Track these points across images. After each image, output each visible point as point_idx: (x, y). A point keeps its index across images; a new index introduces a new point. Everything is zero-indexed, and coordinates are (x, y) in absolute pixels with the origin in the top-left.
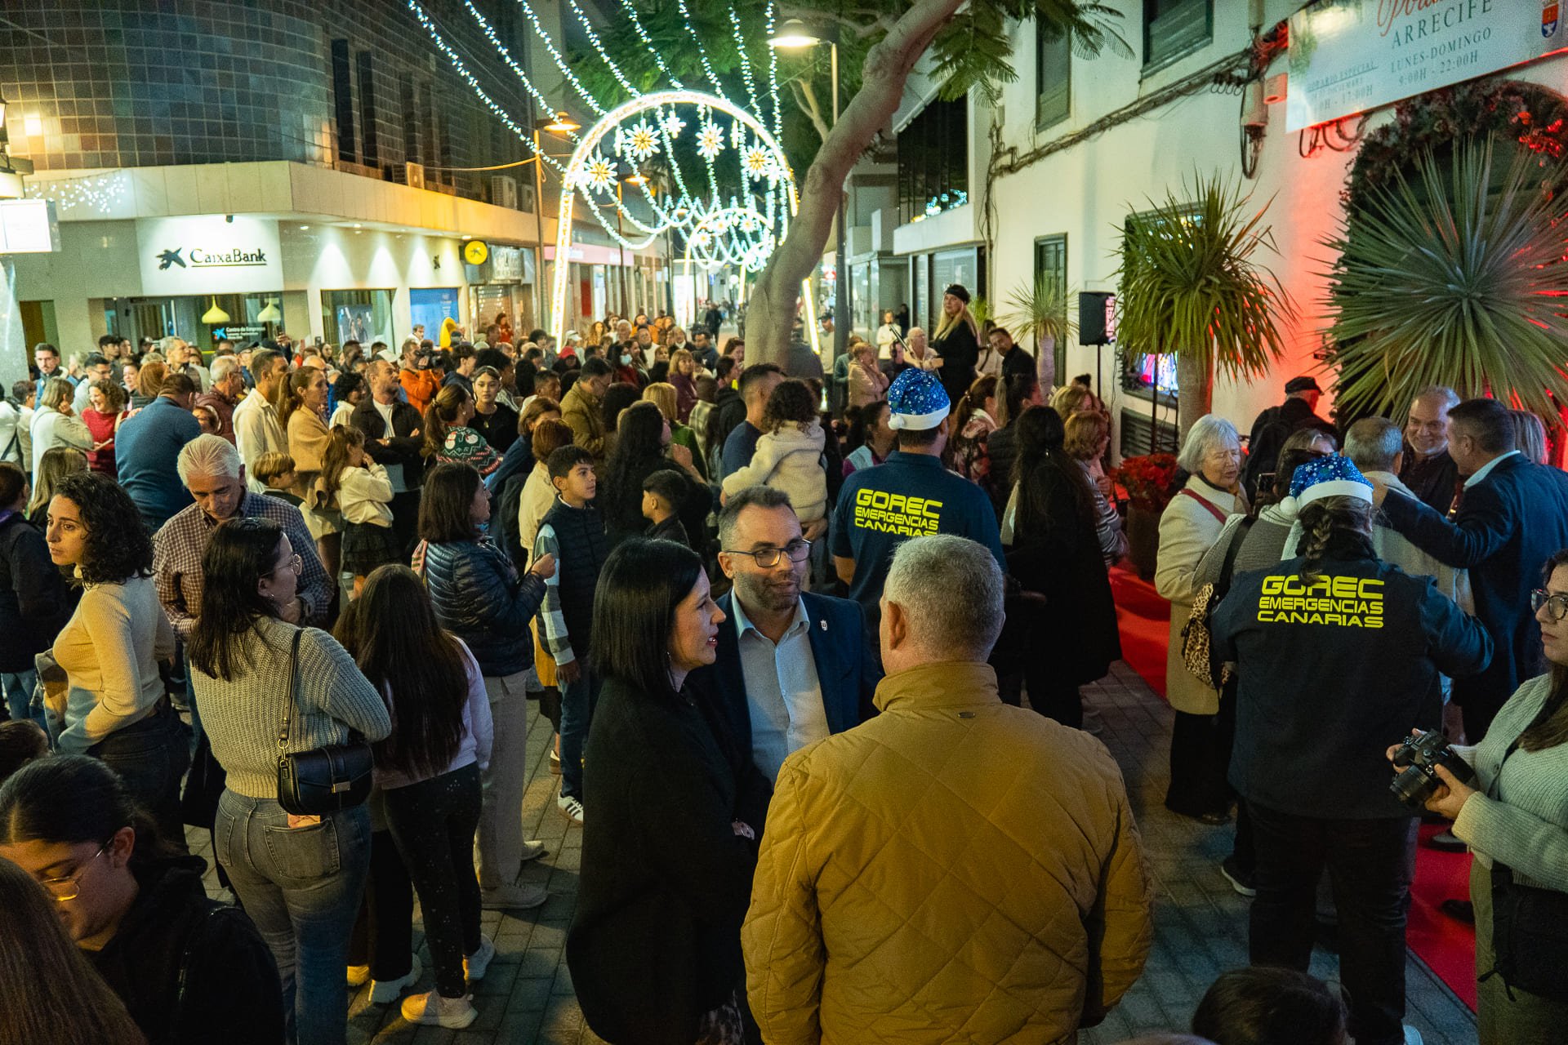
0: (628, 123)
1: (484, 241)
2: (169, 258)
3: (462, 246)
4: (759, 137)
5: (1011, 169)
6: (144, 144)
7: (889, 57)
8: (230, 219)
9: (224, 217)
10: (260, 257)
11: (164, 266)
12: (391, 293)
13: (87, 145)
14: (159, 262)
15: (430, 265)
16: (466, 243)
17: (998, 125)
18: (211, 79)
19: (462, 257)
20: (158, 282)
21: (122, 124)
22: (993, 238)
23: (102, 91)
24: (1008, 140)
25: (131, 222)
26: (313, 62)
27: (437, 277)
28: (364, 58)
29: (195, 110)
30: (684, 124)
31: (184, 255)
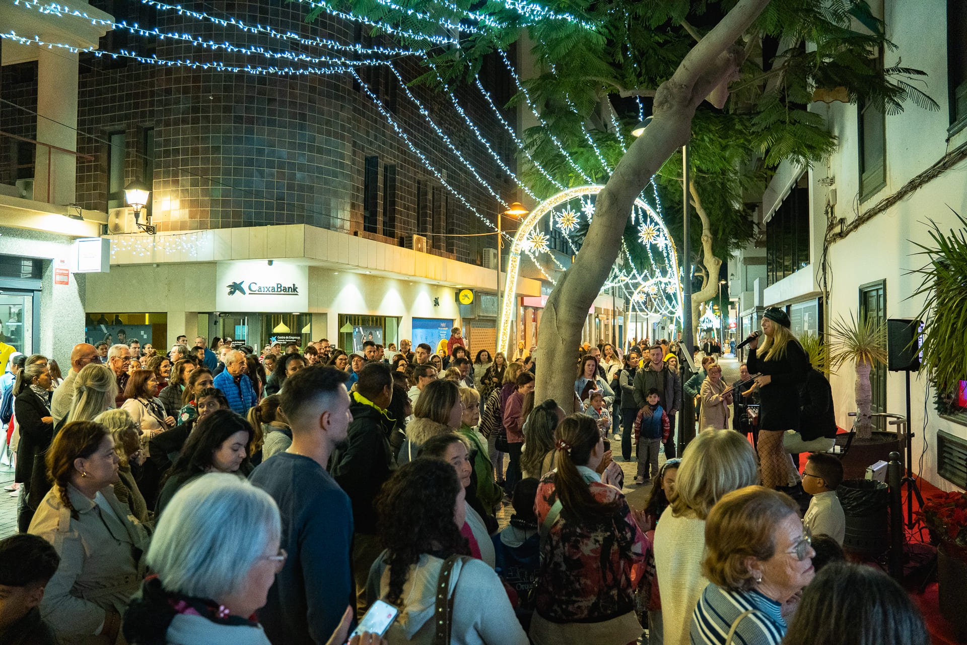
0: (558, 209)
1: (471, 290)
2: (235, 288)
3: (458, 292)
4: (650, 217)
5: (841, 235)
6: (225, 215)
7: (675, 91)
8: (270, 263)
9: (266, 262)
10: (295, 289)
11: (232, 293)
12: (398, 319)
13: (192, 216)
14: (228, 290)
15: (432, 303)
16: (460, 290)
17: (831, 204)
18: (272, 175)
19: (457, 299)
20: (227, 303)
21: (214, 203)
22: (829, 289)
23: (205, 182)
24: (839, 215)
25: (213, 264)
26: (342, 166)
27: (436, 311)
28: (390, 170)
29: (258, 194)
31: (245, 287)
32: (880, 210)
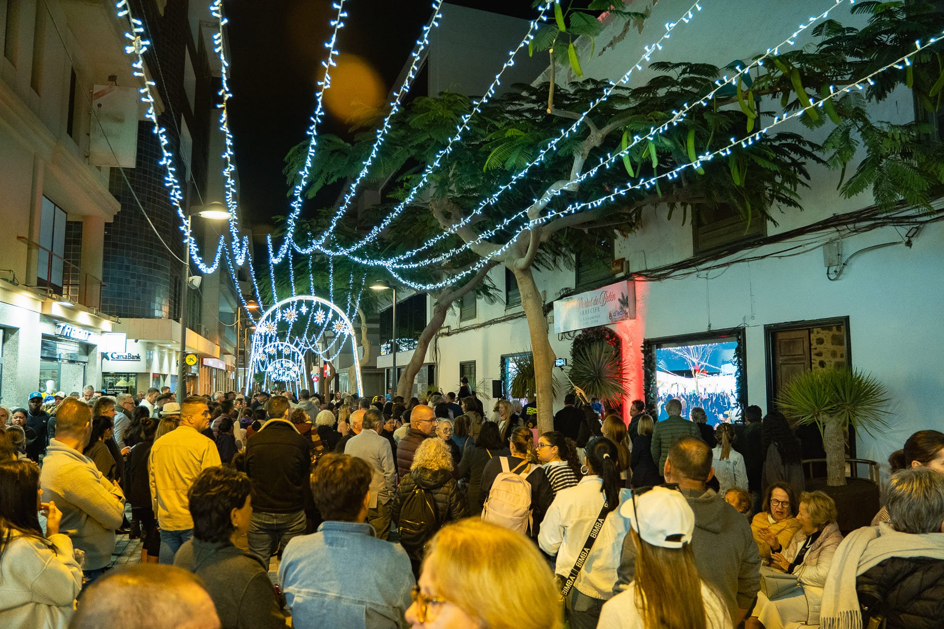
0: (283, 308)
4: (340, 316)
5: (448, 334)
8: (136, 341)
10: (138, 357)
12: (166, 376)
15: (176, 365)
16: (187, 355)
18: (133, 283)
22: (438, 362)
30: (307, 309)
32: (474, 328)
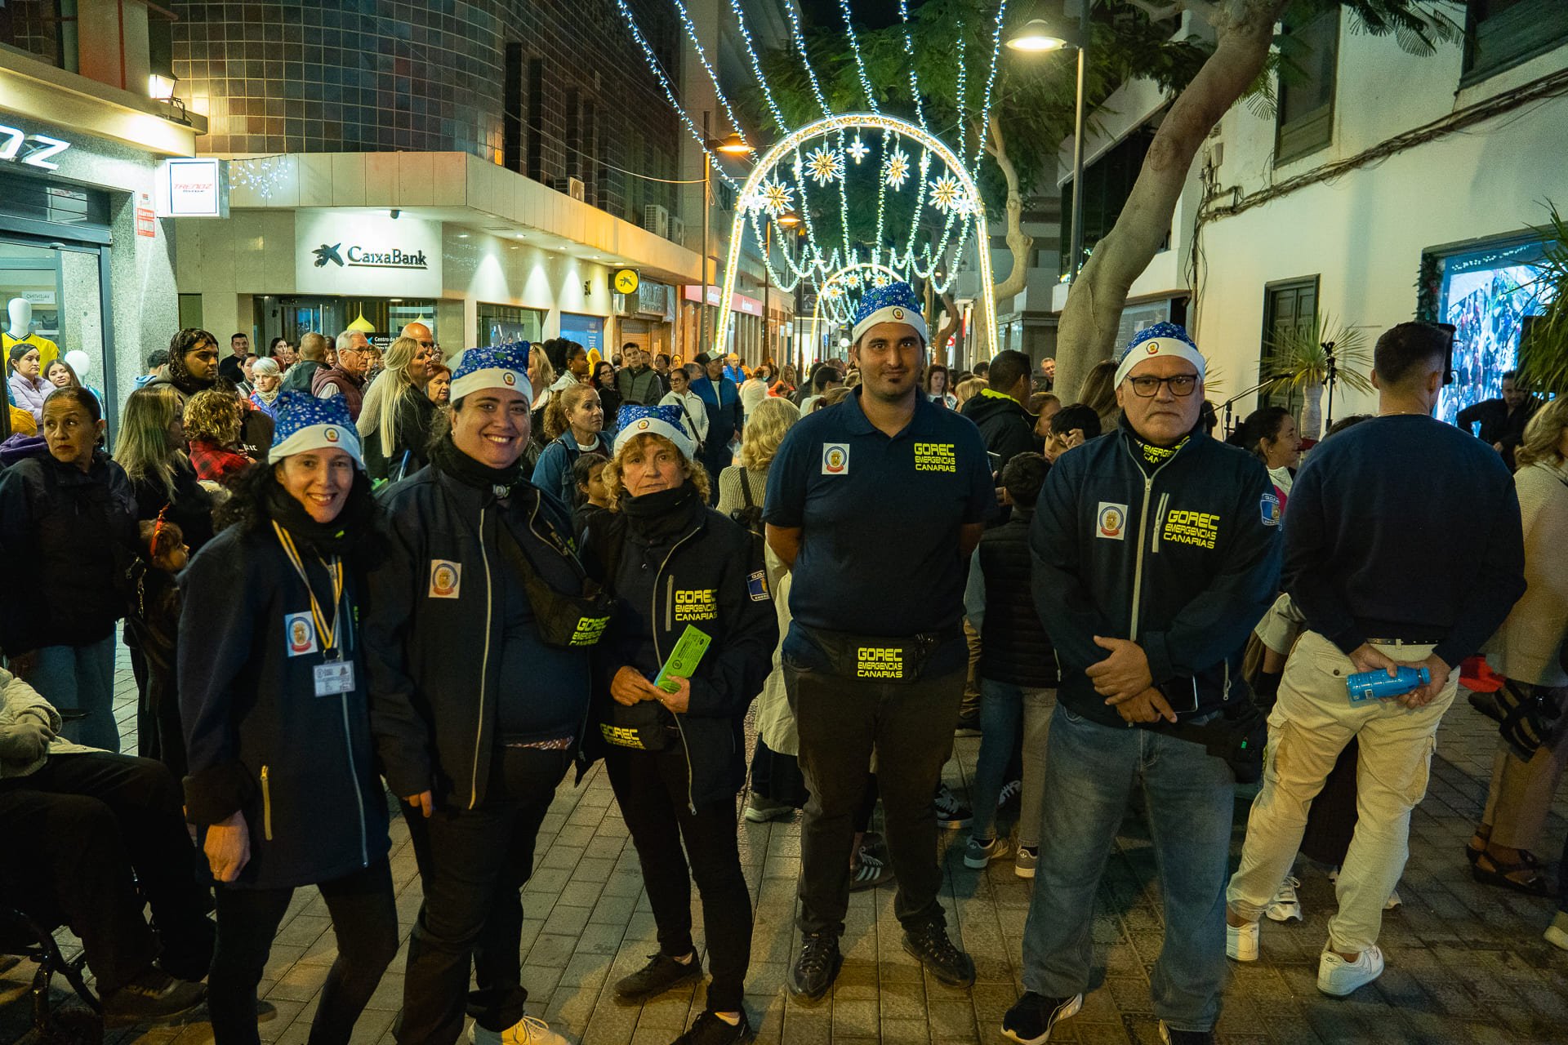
0: (808, 147)
1: (637, 271)
2: (327, 254)
3: (612, 274)
5: (1233, 210)
6: (313, 129)
8: (395, 214)
9: (388, 212)
10: (421, 260)
11: (321, 263)
12: (542, 313)
13: (253, 127)
14: (315, 257)
15: (580, 290)
16: (617, 270)
17: (1214, 163)
18: (388, 66)
19: (611, 285)
20: (314, 280)
21: (292, 107)
22: (1200, 286)
23: (275, 71)
24: (1227, 180)
25: (288, 213)
27: (587, 303)
28: (535, 64)
29: (368, 96)
30: (867, 150)
31: (342, 253)
32: (1319, 179)
